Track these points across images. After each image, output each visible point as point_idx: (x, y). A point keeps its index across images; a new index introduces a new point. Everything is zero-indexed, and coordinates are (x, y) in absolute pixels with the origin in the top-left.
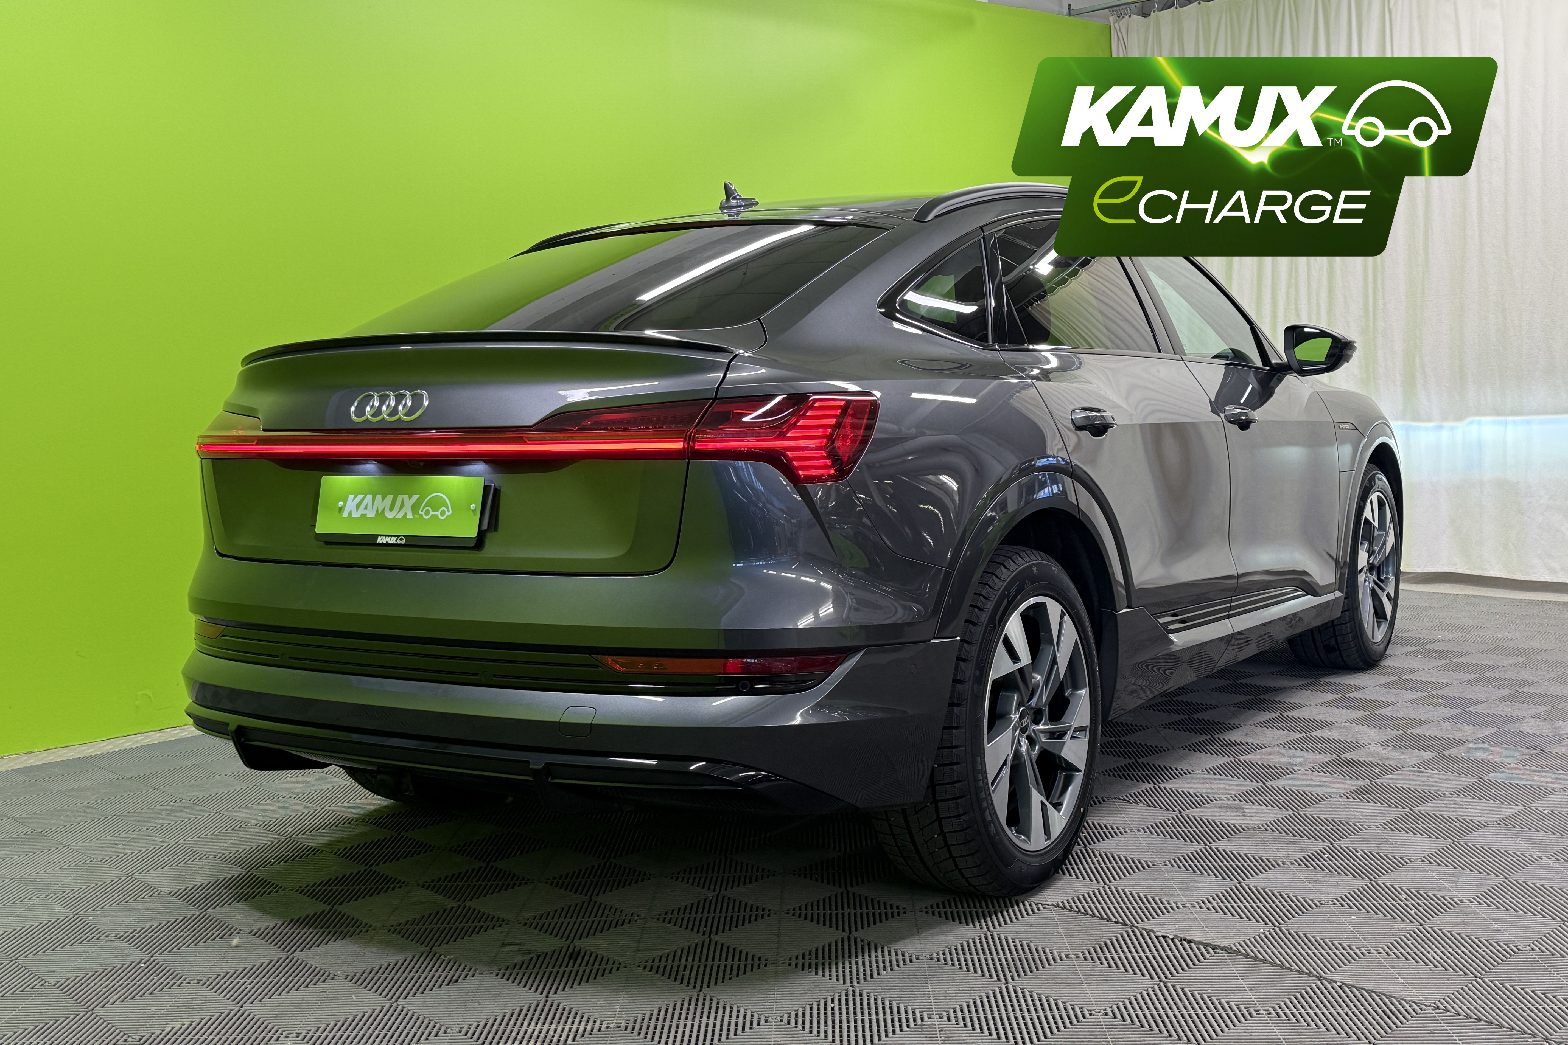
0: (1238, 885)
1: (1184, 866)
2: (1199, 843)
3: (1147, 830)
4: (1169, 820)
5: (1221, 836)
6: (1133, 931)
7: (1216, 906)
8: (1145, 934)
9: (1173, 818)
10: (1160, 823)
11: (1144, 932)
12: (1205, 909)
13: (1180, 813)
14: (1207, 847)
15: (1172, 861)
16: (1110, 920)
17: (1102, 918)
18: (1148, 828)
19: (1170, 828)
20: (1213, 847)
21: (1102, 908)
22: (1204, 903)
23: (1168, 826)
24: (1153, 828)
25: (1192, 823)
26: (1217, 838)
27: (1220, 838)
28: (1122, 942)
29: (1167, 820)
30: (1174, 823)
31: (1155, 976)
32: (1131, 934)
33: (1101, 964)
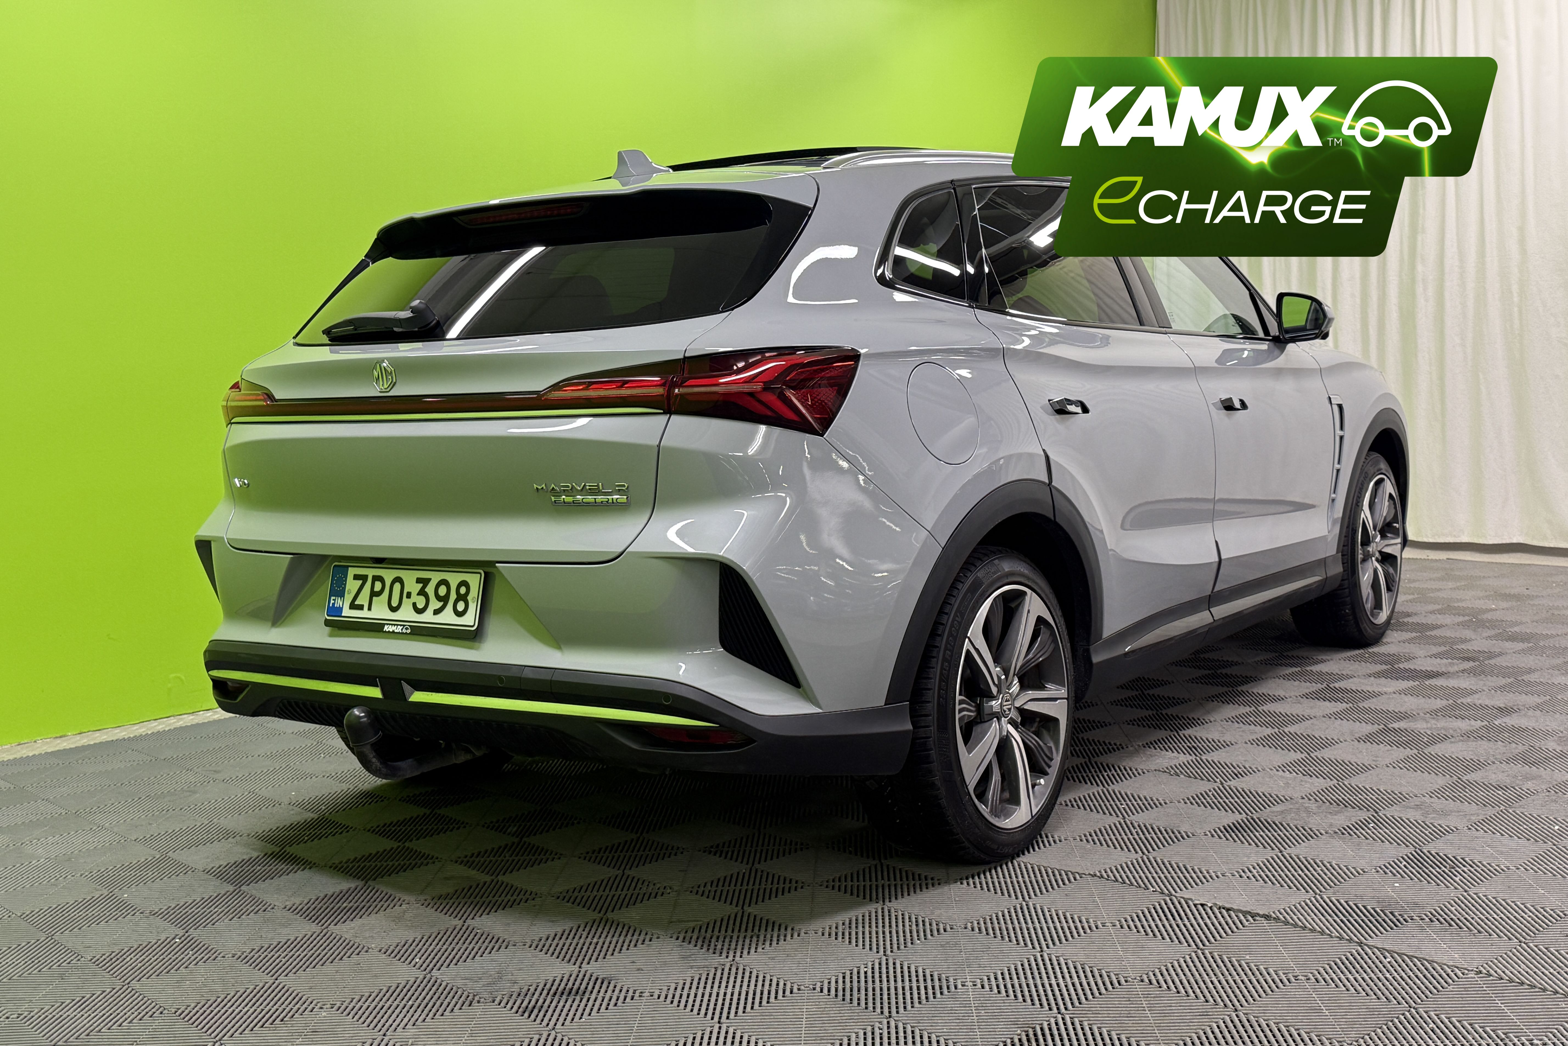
1: (1225, 836)
2: (1240, 813)
3: (1187, 801)
4: (1210, 791)
5: (1263, 806)
6: (1172, 901)
7: (1257, 874)
8: (1183, 901)
9: (1214, 789)
10: (1201, 794)
12: (1245, 878)
13: (1221, 783)
14: (1248, 817)
15: (1214, 832)
16: (1149, 890)
17: (1140, 886)
18: (1188, 799)
19: (1211, 799)
20: (1255, 817)
21: (1141, 878)
22: (1244, 871)
23: (1208, 796)
24: (1194, 799)
25: (1234, 793)
26: (1259, 808)
27: (1262, 808)
28: (1159, 910)
29: (1207, 791)
30: (1215, 793)
31: (1192, 944)
32: (1169, 902)
33: (1138, 932)
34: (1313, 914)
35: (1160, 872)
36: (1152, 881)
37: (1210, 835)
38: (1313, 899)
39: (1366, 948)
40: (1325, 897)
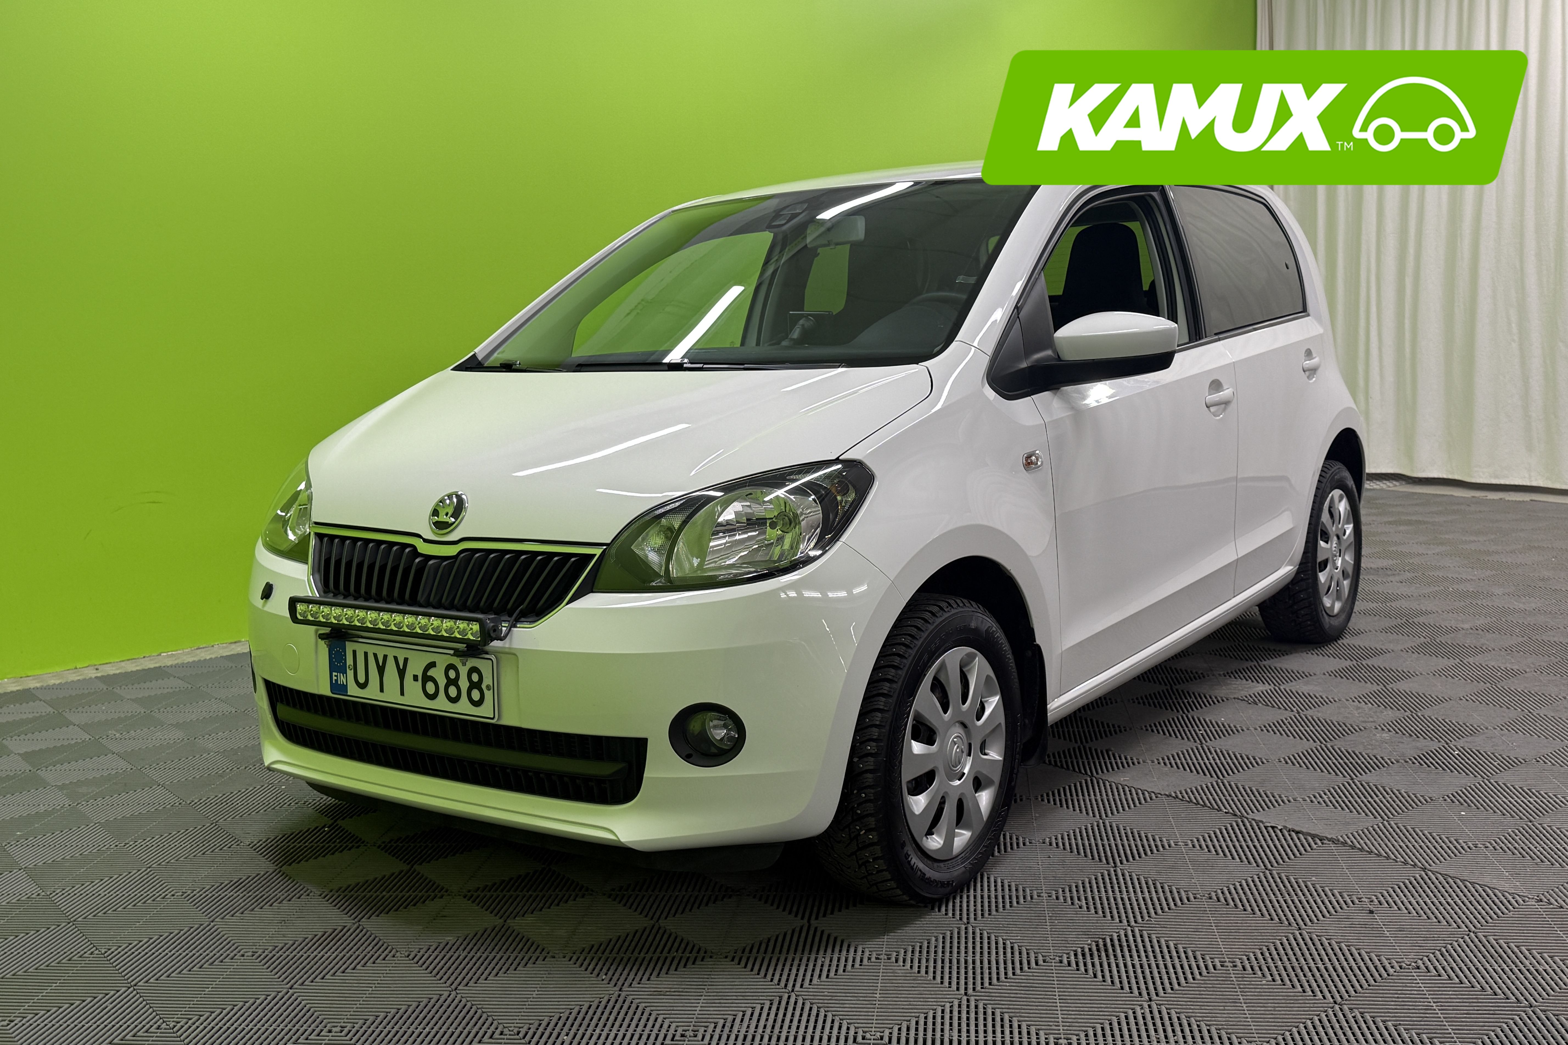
0: (1351, 782)
1: (1298, 763)
2: (1315, 741)
3: (1264, 729)
4: (1286, 719)
5: (1337, 735)
6: (1242, 822)
7: (1327, 800)
8: (1255, 824)
9: (1291, 718)
10: (1278, 722)
11: (1254, 822)
12: (1316, 803)
13: (1298, 713)
14: (1323, 746)
15: (1287, 758)
16: (1221, 810)
17: (1214, 808)
18: (1265, 727)
19: (1287, 727)
20: (1329, 746)
21: (1214, 799)
22: (1315, 797)
23: (1285, 724)
24: (1270, 727)
25: (1310, 722)
26: (1334, 737)
27: (1337, 737)
28: (1231, 832)
29: (1284, 720)
30: (1291, 722)
31: (1261, 864)
32: (1241, 824)
33: (1209, 851)
34: (1379, 839)
35: (1233, 795)
36: (1226, 803)
37: (1284, 762)
38: (1381, 825)
39: (1430, 873)
40: (1392, 823)
